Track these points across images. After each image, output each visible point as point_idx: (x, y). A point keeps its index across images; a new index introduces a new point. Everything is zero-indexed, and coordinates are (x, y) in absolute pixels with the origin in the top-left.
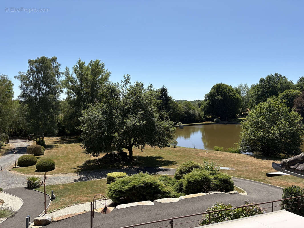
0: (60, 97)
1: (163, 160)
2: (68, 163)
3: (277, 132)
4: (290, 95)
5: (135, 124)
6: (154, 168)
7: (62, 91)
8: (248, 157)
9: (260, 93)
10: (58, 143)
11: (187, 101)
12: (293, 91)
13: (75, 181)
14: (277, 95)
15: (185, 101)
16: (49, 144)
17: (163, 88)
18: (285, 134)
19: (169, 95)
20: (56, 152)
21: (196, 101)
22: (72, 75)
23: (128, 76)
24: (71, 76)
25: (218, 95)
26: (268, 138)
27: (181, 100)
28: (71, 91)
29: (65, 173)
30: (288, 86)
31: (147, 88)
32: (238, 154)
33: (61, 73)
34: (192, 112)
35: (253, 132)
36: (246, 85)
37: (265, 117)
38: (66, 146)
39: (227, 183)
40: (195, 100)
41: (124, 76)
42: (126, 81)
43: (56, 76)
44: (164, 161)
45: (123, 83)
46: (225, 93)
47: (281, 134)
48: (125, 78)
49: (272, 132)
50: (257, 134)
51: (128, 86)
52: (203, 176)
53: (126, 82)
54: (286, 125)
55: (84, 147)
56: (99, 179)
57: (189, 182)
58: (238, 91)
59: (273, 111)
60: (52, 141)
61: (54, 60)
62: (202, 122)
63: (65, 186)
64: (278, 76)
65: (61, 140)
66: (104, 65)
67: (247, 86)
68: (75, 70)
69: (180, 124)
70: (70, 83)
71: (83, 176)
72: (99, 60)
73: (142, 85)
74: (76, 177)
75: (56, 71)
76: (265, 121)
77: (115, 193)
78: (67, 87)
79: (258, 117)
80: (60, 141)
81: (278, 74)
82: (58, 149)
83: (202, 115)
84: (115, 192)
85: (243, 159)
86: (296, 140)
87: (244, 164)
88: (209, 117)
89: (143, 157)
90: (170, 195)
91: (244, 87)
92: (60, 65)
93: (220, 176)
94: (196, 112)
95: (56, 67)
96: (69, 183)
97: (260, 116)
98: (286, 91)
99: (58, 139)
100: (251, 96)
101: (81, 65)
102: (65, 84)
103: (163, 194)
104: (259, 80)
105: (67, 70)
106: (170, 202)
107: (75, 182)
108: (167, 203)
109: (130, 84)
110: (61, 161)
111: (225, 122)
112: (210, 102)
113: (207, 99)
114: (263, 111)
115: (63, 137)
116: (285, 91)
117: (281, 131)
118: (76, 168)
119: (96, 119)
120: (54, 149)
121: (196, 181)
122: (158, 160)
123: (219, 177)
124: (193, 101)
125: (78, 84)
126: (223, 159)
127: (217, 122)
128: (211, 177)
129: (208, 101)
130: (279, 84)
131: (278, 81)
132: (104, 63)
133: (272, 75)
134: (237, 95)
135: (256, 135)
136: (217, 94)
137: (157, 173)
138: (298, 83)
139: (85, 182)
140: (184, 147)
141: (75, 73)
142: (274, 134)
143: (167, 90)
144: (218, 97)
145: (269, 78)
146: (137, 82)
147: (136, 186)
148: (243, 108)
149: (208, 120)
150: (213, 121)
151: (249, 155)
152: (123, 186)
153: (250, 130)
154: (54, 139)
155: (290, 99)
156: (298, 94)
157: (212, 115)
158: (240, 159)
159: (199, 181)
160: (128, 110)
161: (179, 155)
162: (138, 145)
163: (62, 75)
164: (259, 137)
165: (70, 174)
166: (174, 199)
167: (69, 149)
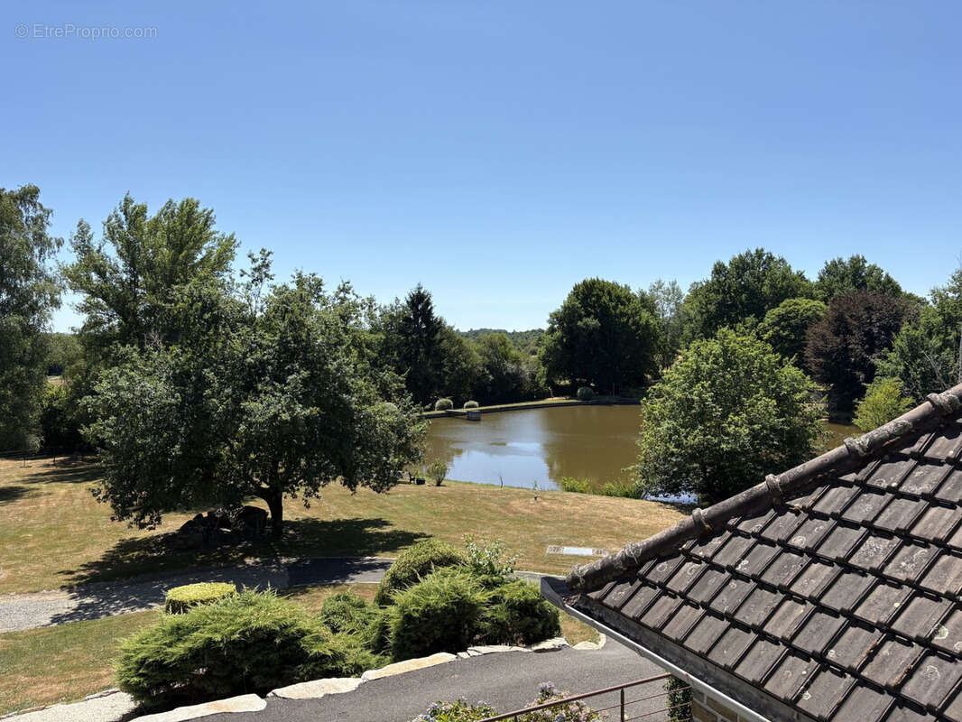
0: (50, 322)
1: (387, 529)
2: (51, 555)
3: (745, 431)
4: (797, 315)
5: (276, 416)
6: (347, 560)
7: (56, 304)
8: (661, 509)
9: (712, 308)
10: (42, 481)
11: (505, 332)
12: (804, 303)
13: (57, 619)
14: (760, 315)
15: (500, 331)
16: (12, 485)
17: (419, 292)
18: (768, 435)
19: (437, 313)
20: (24, 514)
21: (533, 331)
22: (100, 247)
23: (266, 253)
24: (99, 251)
25: (588, 315)
26: (718, 448)
27: (488, 328)
28: (99, 302)
29: (30, 592)
30: (790, 286)
31: (333, 295)
32: (634, 501)
33: (53, 241)
34: (511, 367)
35: (677, 432)
36: (674, 284)
37: (711, 386)
38: (70, 492)
39: (534, 615)
40: (530, 329)
41: (250, 256)
42: (257, 269)
43: (36, 251)
44: (388, 535)
45: (246, 279)
46: (605, 308)
47: (754, 435)
48: (254, 261)
49: (731, 429)
50: (686, 437)
51: (265, 290)
52: (453, 594)
53: (257, 274)
54: (770, 409)
55: (104, 497)
56: (144, 610)
57: (406, 616)
58: (647, 303)
59: (735, 367)
60: (27, 471)
61: (29, 195)
62: (543, 398)
63: (11, 642)
64: (764, 258)
65: (59, 469)
66: (212, 215)
67: (676, 287)
68: (112, 234)
69: (473, 406)
70: (94, 276)
71: (88, 600)
72: (195, 200)
73: (319, 284)
74: (66, 603)
75: (35, 233)
76: (711, 397)
77: (141, 671)
78: (84, 288)
79: (691, 385)
80: (54, 472)
81: (765, 251)
82: (36, 503)
83: (541, 377)
84: (140, 669)
85: (641, 518)
86: (799, 452)
87: (641, 536)
88: (562, 383)
89: (323, 522)
90: (340, 663)
91: (668, 289)
92: (49, 212)
93: (511, 593)
94: (524, 367)
95: (35, 220)
96: (31, 630)
97: (698, 380)
98: (784, 303)
99: (48, 465)
100: (687, 318)
101: (135, 216)
102: (77, 279)
103: (316, 666)
104: (711, 268)
105: (83, 230)
106: (326, 695)
107: (55, 624)
108: (312, 700)
109: (271, 282)
110: (30, 545)
111: (607, 399)
112: (562, 337)
113: (556, 326)
114: (705, 367)
115: (69, 460)
116: (781, 305)
117: (756, 426)
118: (71, 573)
119: (146, 400)
120: (20, 501)
121: (430, 615)
122: (370, 530)
123: (507, 597)
124: (524, 331)
125: (124, 278)
126: (580, 521)
127: (587, 400)
128: (481, 596)
129: (558, 334)
130: (767, 282)
131: (764, 274)
132: (212, 211)
133: (748, 254)
134: (645, 314)
135: (685, 441)
136: (583, 313)
137: (352, 580)
138: (822, 279)
139: (90, 622)
140: (470, 483)
141: (113, 240)
142: (736, 437)
143: (432, 299)
144: (585, 320)
145: (741, 265)
146: (300, 275)
147: (214, 642)
148: (664, 353)
149: (559, 391)
150: (573, 395)
151: (666, 503)
152: (170, 645)
153: (665, 425)
154: (36, 466)
155: (797, 326)
156: (818, 312)
157: (572, 379)
158: (634, 519)
159: (439, 611)
160: (259, 369)
161: (446, 510)
162: (292, 488)
163: (56, 248)
164: (691, 446)
165: (49, 594)
166: (342, 683)
167: (76, 501)
